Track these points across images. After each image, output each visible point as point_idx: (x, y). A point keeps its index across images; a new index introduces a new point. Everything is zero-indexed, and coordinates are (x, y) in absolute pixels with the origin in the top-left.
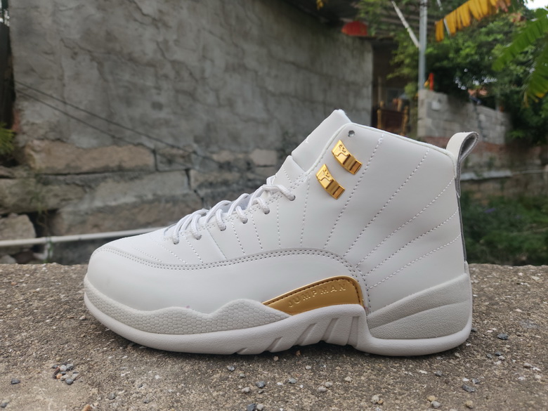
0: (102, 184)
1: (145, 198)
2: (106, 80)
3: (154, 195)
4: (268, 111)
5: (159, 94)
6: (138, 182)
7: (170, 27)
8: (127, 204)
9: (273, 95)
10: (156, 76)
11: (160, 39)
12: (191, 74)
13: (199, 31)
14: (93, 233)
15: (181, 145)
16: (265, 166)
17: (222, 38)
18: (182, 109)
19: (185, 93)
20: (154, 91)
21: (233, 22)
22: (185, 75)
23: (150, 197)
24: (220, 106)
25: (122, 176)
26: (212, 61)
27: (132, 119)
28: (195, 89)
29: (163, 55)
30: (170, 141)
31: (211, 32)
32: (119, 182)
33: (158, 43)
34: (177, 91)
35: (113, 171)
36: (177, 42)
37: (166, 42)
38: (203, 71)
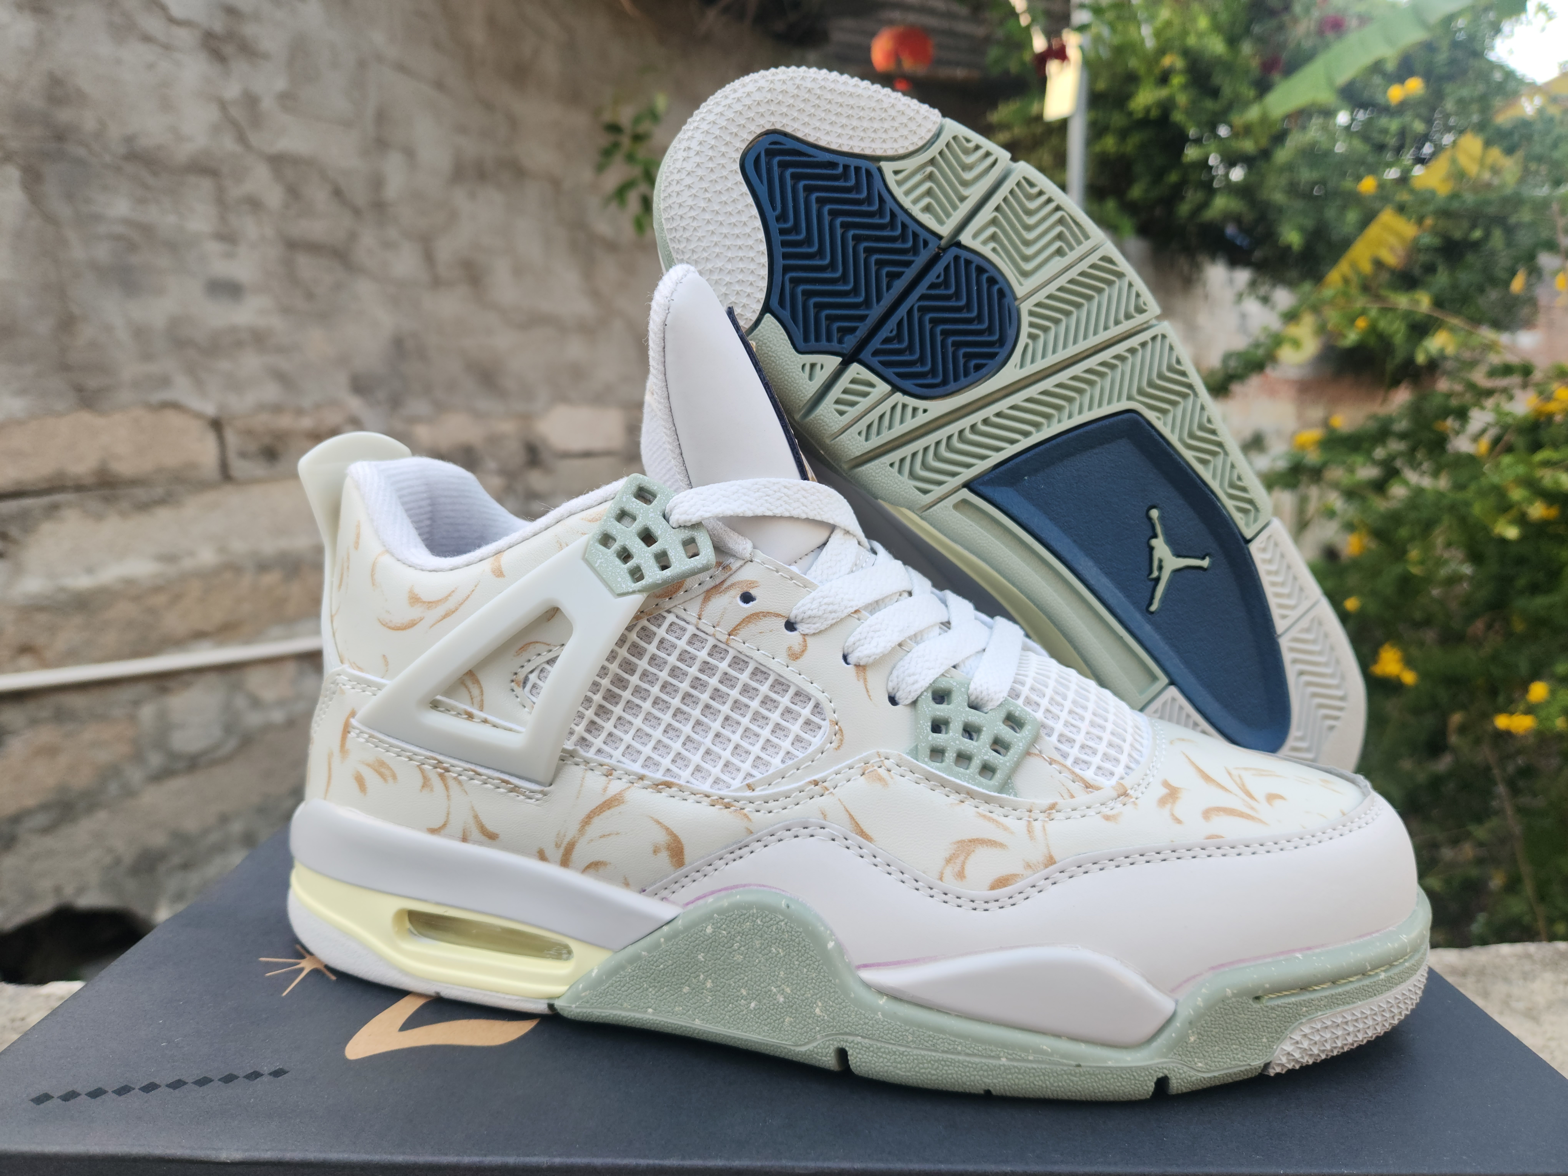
0: (47, 527)
1: (188, 564)
2: (50, 219)
3: (222, 550)
4: (594, 294)
5: (229, 256)
6: (163, 514)
7: (266, 56)
8: (129, 582)
9: (612, 246)
10: (221, 201)
11: (232, 91)
12: (338, 193)
13: (362, 64)
14: (18, 670)
15: (307, 402)
16: (587, 454)
17: (439, 85)
18: (310, 296)
19: (314, 248)
20: (213, 247)
21: (477, 35)
22: (319, 195)
23: (207, 557)
24: (436, 283)
25: (106, 500)
26: (410, 153)
27: (140, 333)
28: (353, 236)
29: (242, 138)
30: (271, 392)
31: (401, 68)
32: (99, 517)
33: (223, 105)
34: (293, 245)
35: (79, 488)
36: (286, 99)
37: (251, 101)
38: (377, 183)
